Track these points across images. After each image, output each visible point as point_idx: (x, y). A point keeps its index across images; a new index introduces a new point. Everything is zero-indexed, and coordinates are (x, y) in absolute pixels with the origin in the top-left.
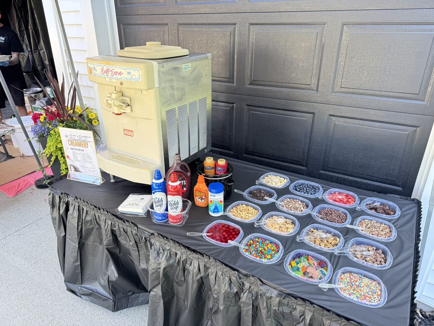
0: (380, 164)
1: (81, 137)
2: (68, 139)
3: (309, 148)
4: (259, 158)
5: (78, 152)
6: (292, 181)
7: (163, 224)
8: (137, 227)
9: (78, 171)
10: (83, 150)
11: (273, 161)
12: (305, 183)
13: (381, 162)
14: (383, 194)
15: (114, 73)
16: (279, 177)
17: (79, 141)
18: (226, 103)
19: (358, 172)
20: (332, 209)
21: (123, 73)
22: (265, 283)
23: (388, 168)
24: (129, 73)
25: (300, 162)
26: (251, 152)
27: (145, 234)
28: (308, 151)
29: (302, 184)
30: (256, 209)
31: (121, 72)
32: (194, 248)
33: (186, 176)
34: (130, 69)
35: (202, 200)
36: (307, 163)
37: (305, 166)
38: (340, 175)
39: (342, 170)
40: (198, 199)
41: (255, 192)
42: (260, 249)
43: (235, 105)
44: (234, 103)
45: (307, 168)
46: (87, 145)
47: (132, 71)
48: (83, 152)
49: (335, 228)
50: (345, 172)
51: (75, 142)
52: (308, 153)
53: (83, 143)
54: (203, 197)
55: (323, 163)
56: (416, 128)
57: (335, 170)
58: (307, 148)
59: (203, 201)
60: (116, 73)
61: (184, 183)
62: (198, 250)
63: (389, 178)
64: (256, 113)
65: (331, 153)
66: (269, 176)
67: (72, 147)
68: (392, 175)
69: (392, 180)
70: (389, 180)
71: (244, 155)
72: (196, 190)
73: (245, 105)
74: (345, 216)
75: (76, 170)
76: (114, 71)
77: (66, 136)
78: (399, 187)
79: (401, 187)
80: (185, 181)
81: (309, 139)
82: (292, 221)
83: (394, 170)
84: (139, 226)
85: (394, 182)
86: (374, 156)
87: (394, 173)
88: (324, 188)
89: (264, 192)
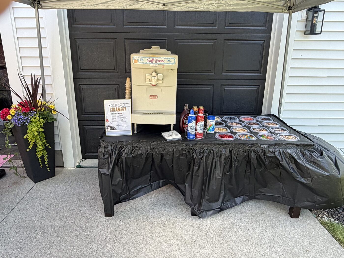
0: (247, 105)
1: (121, 104)
2: (110, 107)
5: (117, 115)
9: (114, 129)
10: (121, 114)
15: (157, 61)
17: (119, 108)
21: (165, 61)
24: (169, 60)
31: (163, 60)
34: (170, 58)
46: (125, 110)
47: (170, 60)
48: (120, 115)
51: (115, 109)
53: (122, 108)
55: (220, 111)
56: (259, 86)
57: (226, 113)
60: (159, 61)
67: (112, 112)
75: (112, 129)
76: (158, 60)
77: (110, 106)
83: (253, 107)
86: (244, 102)
87: (253, 109)
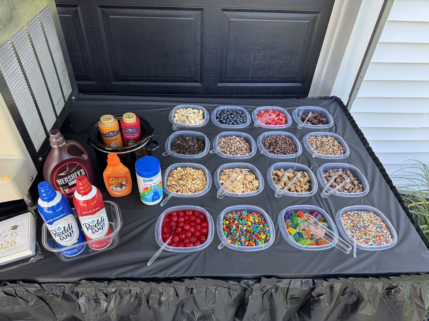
0: (281, 62)
3: (201, 58)
4: (137, 82)
6: (210, 111)
7: (84, 256)
8: (40, 283)
11: (157, 83)
12: (225, 109)
13: (282, 60)
14: (303, 99)
16: (191, 109)
18: (62, 7)
19: (259, 77)
20: (274, 136)
22: (281, 277)
23: (290, 65)
25: (193, 77)
26: (123, 76)
27: (61, 288)
28: (201, 61)
29: (223, 111)
30: (198, 169)
32: (164, 275)
33: (82, 161)
35: (121, 187)
36: (201, 78)
37: (199, 81)
38: (240, 84)
39: (242, 78)
40: (114, 189)
41: (178, 142)
42: (245, 228)
43: (78, 8)
44: (76, 6)
45: (202, 84)
49: (294, 160)
50: (245, 79)
52: (201, 65)
54: (123, 184)
55: (220, 74)
56: (316, 15)
57: (234, 80)
58: (199, 58)
59: (124, 188)
61: (81, 173)
62: (172, 276)
63: (290, 76)
64: (118, 18)
65: (228, 60)
66: (177, 111)
68: (293, 72)
69: (292, 77)
70: (290, 78)
71: (114, 83)
72: (109, 178)
73: (97, 7)
74: (290, 139)
78: (299, 83)
79: (301, 83)
80: (82, 170)
81: (200, 45)
82: (249, 170)
83: (294, 66)
84: (41, 280)
85: (294, 79)
86: (275, 55)
87: (294, 70)
88: (248, 110)
89: (189, 139)
